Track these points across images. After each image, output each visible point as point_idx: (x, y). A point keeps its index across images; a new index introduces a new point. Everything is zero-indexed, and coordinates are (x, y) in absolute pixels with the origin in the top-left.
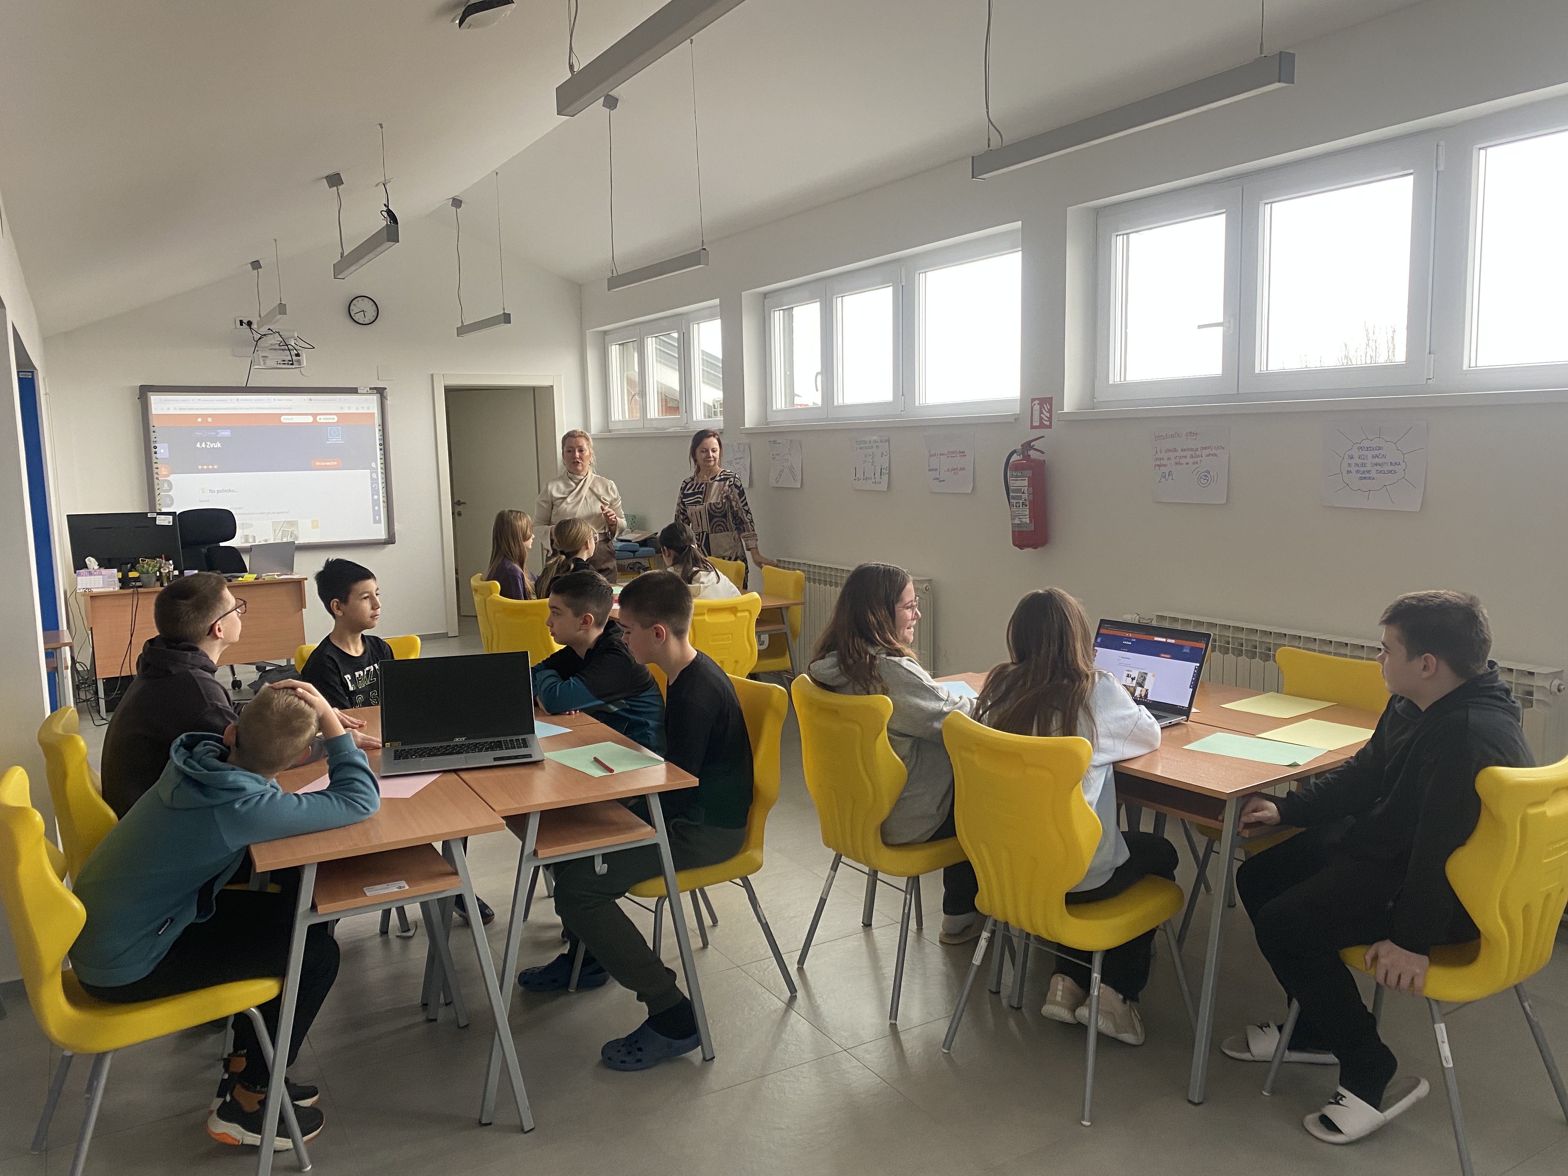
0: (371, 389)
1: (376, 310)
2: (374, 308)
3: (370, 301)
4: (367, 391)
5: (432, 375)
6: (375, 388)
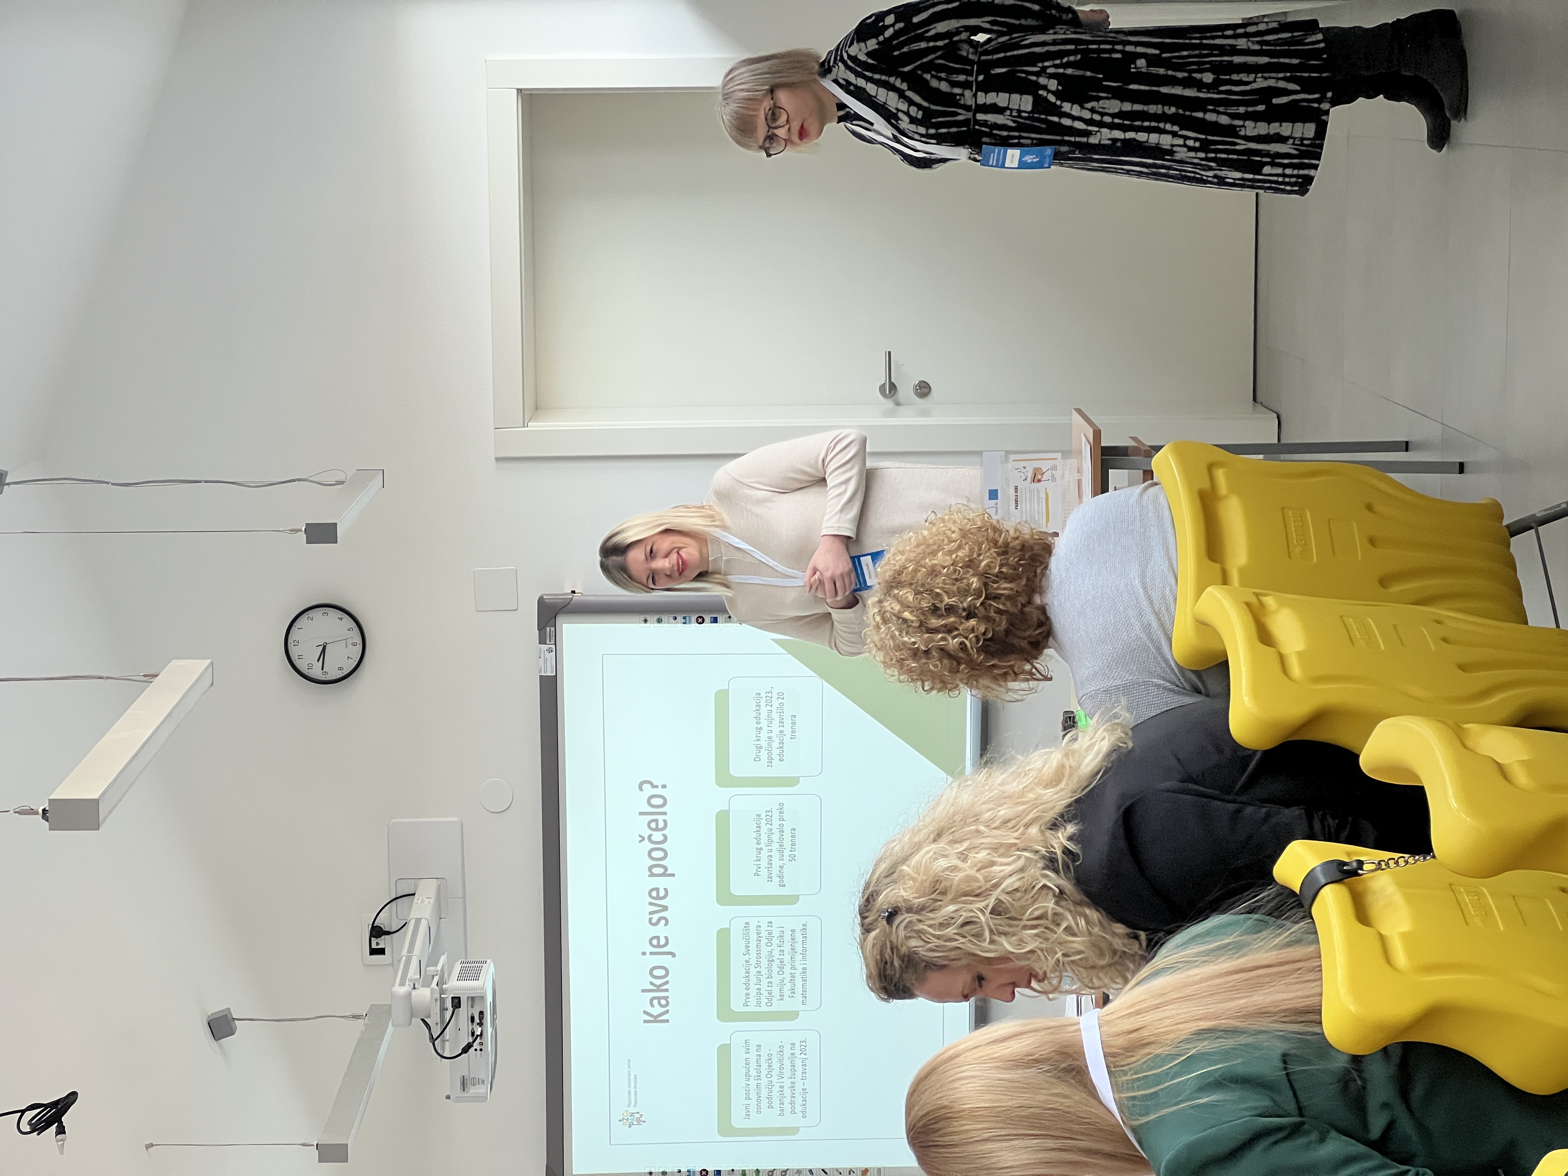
0: (542, 641)
1: (323, 610)
2: (317, 614)
3: (298, 624)
4: (550, 651)
5: (497, 459)
6: (541, 628)
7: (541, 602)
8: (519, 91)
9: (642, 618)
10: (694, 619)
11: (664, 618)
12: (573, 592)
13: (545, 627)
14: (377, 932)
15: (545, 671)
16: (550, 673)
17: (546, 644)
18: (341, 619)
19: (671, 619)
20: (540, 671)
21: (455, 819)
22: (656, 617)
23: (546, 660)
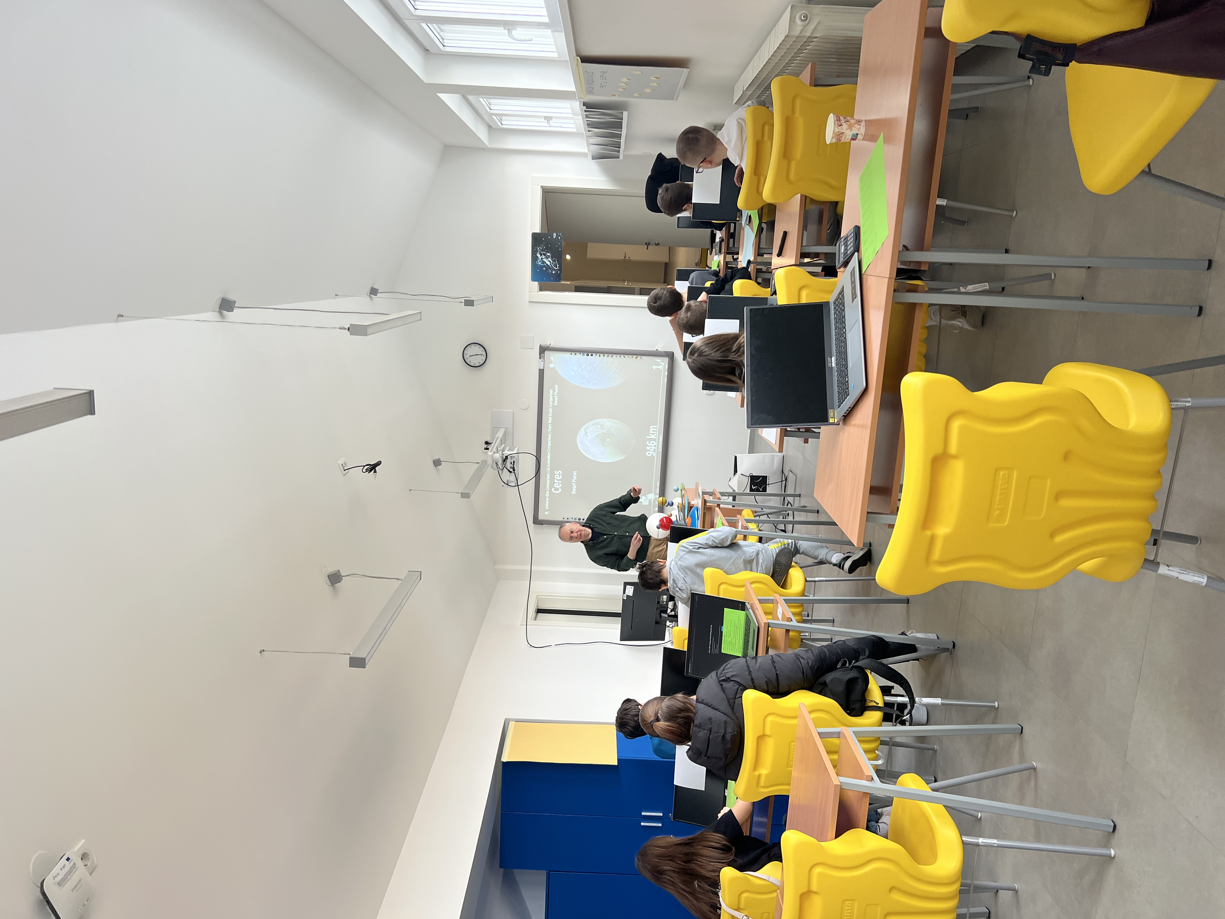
1: (474, 344)
2: (472, 346)
3: (467, 348)
4: (542, 361)
7: (540, 346)
8: (541, 186)
9: (570, 353)
10: (586, 354)
11: (577, 353)
12: (550, 344)
13: (541, 353)
14: (487, 443)
15: (541, 367)
16: (542, 368)
17: (541, 359)
18: (480, 348)
19: (579, 354)
20: (539, 367)
21: (512, 411)
22: (575, 353)
23: (541, 364)
